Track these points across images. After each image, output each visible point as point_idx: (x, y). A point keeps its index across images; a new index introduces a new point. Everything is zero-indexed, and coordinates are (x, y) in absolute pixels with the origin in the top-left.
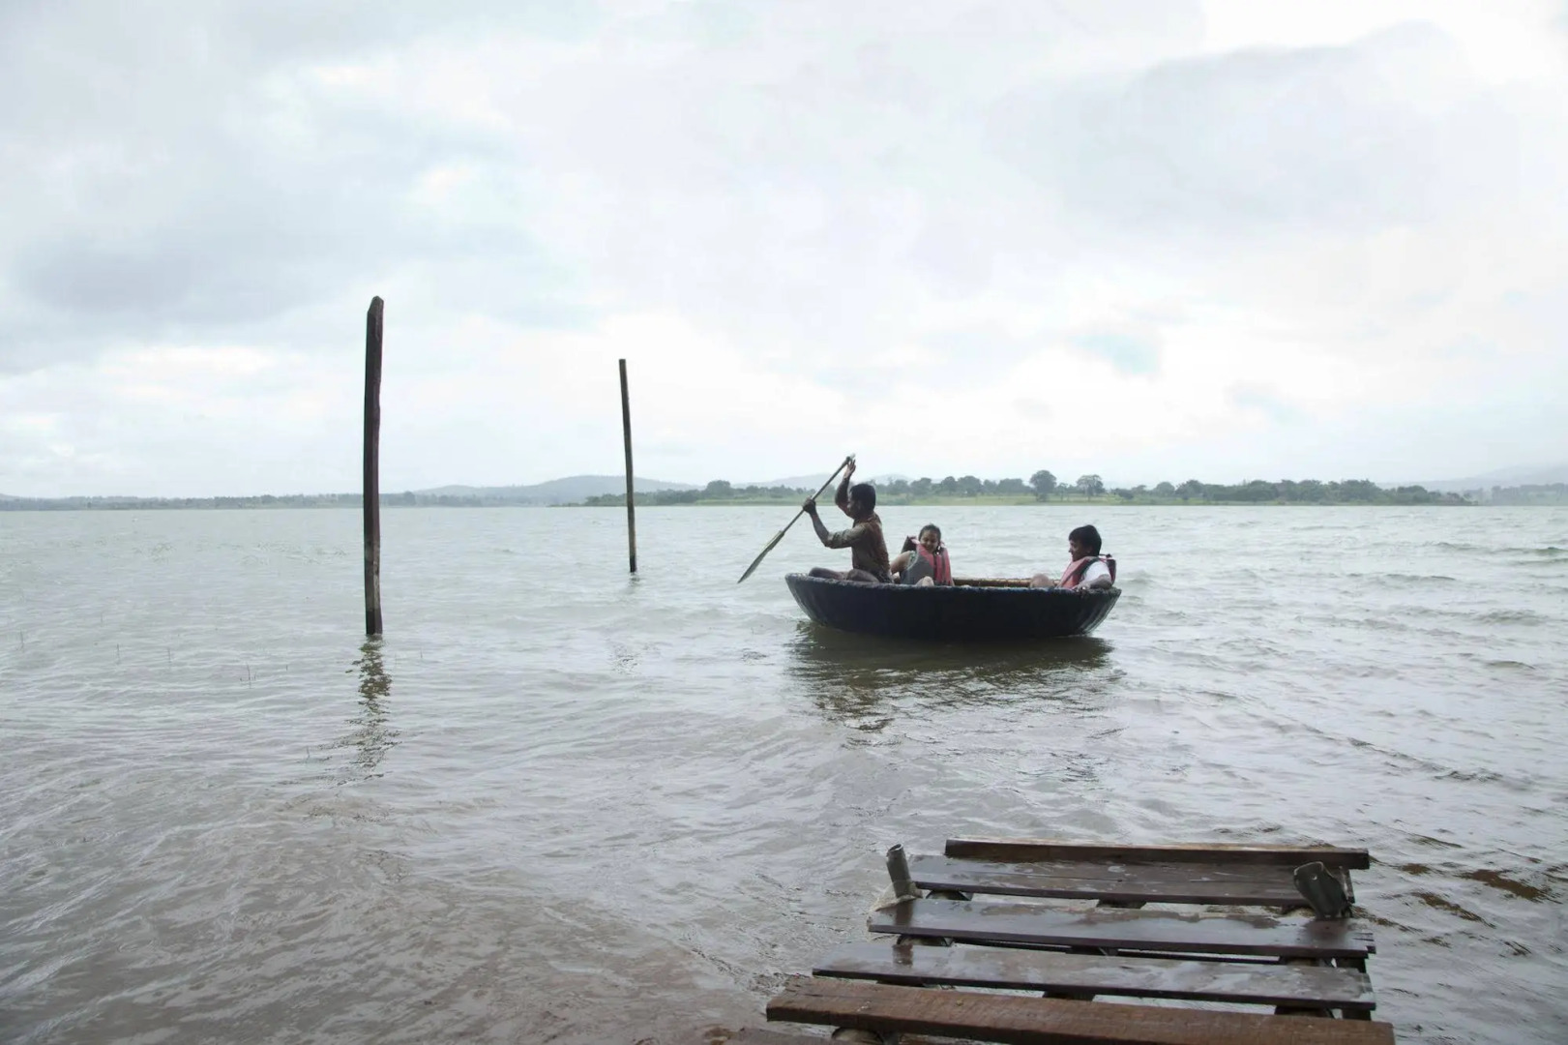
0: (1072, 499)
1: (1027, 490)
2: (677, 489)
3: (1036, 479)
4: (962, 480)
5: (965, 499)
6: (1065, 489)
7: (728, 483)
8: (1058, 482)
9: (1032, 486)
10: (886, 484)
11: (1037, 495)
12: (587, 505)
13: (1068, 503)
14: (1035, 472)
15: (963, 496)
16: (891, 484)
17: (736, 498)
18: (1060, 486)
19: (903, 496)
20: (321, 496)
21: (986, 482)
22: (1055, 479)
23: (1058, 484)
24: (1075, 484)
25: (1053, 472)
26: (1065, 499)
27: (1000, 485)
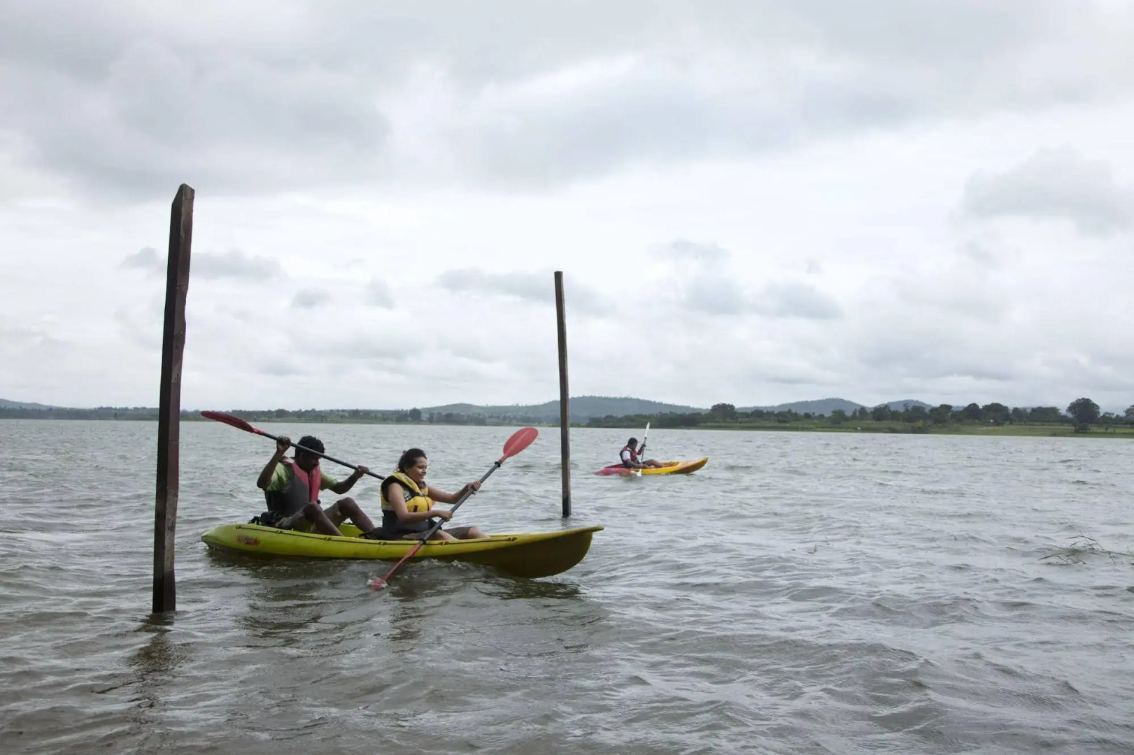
0: (1117, 431)
1: (1062, 420)
2: (679, 412)
3: (1074, 407)
4: (986, 407)
5: (989, 428)
6: (1111, 419)
7: (732, 407)
8: (1102, 413)
9: (1070, 415)
10: (902, 410)
11: (1074, 425)
12: (588, 426)
13: (1113, 435)
14: (1073, 400)
15: (989, 424)
16: (907, 410)
17: (741, 422)
18: (1104, 416)
19: (920, 423)
20: (331, 411)
21: (1016, 410)
22: (1097, 407)
23: (1101, 414)
24: (1122, 414)
25: (1095, 401)
26: (1110, 430)
27: (1031, 414)
